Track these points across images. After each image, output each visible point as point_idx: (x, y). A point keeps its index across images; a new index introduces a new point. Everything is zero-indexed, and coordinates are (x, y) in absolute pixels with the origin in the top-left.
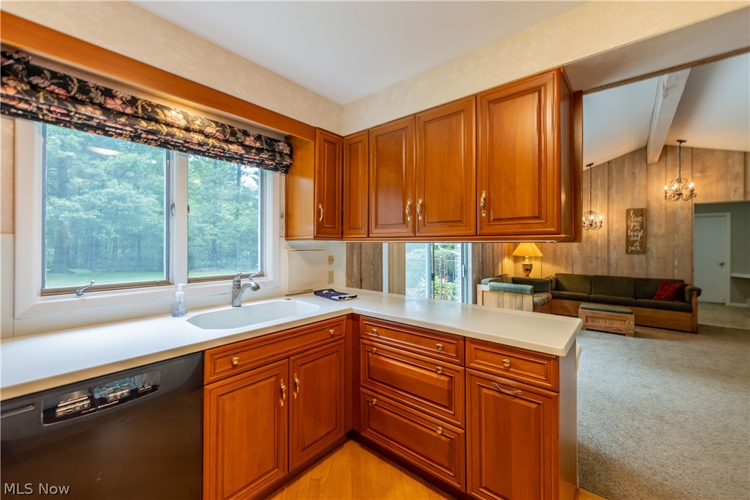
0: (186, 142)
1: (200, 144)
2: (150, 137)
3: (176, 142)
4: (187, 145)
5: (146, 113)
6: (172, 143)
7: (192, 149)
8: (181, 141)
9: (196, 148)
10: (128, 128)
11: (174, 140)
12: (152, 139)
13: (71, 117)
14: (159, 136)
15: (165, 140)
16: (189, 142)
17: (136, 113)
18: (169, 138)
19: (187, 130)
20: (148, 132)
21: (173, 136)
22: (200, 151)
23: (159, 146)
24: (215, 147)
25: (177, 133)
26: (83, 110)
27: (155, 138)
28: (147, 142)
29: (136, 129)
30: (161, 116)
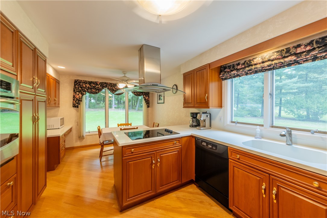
0: (263, 68)
1: (268, 66)
2: (250, 72)
3: (259, 70)
4: (263, 69)
5: (248, 64)
6: (258, 70)
7: (267, 69)
8: (261, 69)
9: (268, 68)
10: (243, 72)
11: (258, 69)
12: (252, 72)
13: (231, 76)
14: (253, 70)
15: (255, 71)
16: (264, 68)
17: (245, 66)
18: (256, 69)
19: (263, 62)
20: (249, 70)
21: (257, 68)
22: (270, 68)
23: (254, 73)
24: (277, 64)
25: (258, 66)
26: (232, 73)
27: (252, 71)
28: (251, 74)
29: (245, 71)
30: (253, 63)
